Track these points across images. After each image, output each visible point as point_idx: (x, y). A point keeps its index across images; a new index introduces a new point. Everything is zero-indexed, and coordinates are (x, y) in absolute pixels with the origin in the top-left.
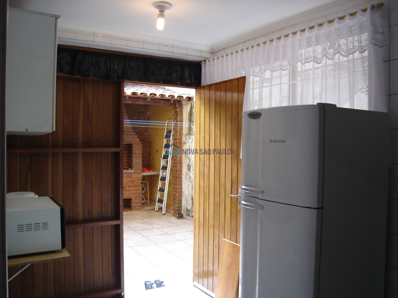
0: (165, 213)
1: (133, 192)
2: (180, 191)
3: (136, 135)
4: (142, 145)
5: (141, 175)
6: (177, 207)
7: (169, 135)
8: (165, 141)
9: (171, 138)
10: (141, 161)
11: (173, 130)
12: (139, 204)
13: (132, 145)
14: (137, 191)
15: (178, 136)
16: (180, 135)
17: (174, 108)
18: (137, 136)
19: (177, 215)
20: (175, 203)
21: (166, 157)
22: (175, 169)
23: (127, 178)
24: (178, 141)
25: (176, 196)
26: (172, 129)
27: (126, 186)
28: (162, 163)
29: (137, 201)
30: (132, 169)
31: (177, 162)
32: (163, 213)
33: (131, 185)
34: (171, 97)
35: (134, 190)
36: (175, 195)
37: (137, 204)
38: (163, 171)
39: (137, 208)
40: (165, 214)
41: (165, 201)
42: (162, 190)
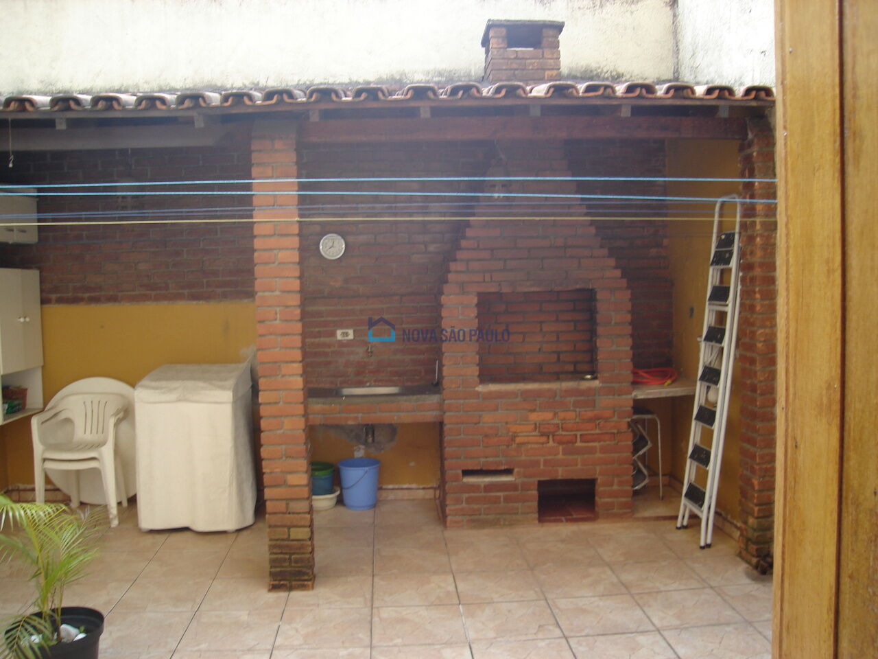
0: (709, 541)
1: (602, 455)
2: (767, 470)
3: (610, 256)
4: (629, 292)
5: (629, 396)
6: (755, 530)
7: (726, 252)
8: (712, 277)
9: (733, 264)
10: (628, 348)
11: (740, 233)
12: (623, 500)
13: (595, 293)
14: (616, 455)
15: (759, 253)
16: (765, 249)
17: (741, 149)
18: (612, 262)
19: (754, 560)
20: (746, 513)
21: (716, 335)
22: (748, 382)
23: (578, 410)
24: (757, 272)
25: (752, 486)
26: (737, 230)
27: (576, 436)
28: (705, 355)
29: (615, 487)
30: (595, 378)
31: (754, 355)
32: (702, 544)
33: (592, 432)
34: (716, 93)
35: (603, 450)
36: (748, 482)
37: (615, 500)
38: (708, 388)
39: (615, 511)
40: (708, 546)
41: (711, 497)
42: (702, 456)
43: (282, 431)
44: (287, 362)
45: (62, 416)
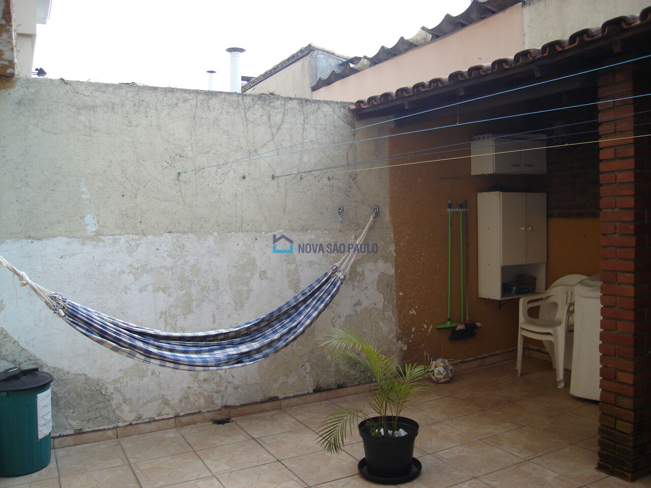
43: (616, 332)
44: (623, 272)
45: (551, 300)
